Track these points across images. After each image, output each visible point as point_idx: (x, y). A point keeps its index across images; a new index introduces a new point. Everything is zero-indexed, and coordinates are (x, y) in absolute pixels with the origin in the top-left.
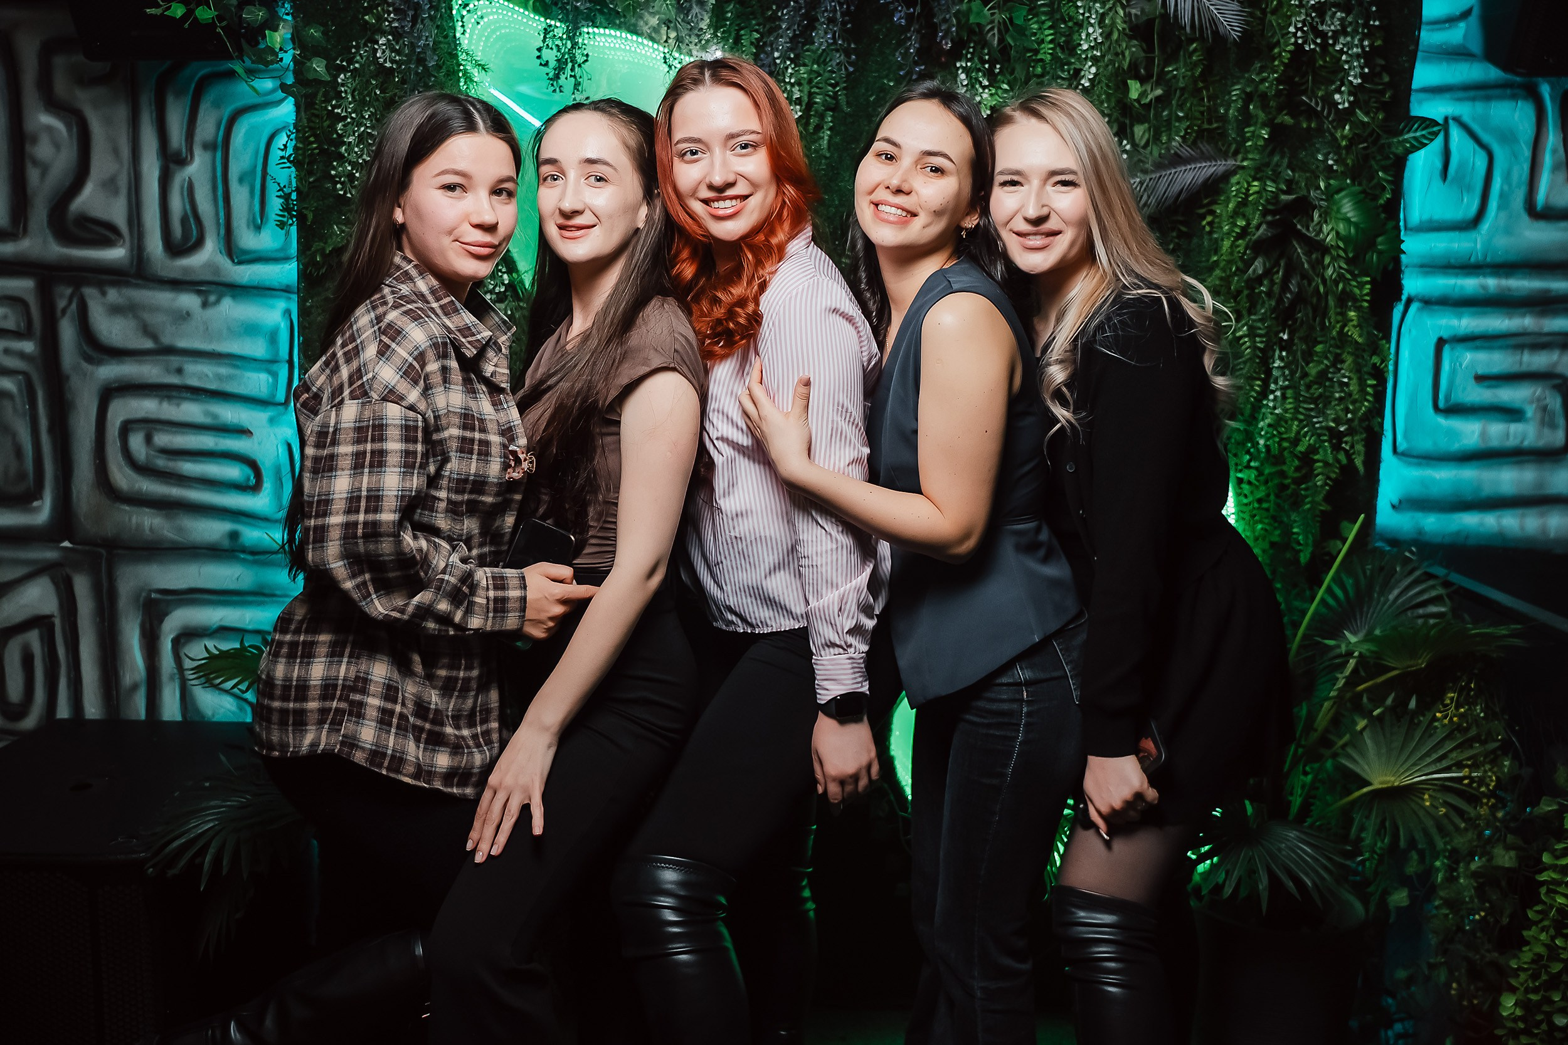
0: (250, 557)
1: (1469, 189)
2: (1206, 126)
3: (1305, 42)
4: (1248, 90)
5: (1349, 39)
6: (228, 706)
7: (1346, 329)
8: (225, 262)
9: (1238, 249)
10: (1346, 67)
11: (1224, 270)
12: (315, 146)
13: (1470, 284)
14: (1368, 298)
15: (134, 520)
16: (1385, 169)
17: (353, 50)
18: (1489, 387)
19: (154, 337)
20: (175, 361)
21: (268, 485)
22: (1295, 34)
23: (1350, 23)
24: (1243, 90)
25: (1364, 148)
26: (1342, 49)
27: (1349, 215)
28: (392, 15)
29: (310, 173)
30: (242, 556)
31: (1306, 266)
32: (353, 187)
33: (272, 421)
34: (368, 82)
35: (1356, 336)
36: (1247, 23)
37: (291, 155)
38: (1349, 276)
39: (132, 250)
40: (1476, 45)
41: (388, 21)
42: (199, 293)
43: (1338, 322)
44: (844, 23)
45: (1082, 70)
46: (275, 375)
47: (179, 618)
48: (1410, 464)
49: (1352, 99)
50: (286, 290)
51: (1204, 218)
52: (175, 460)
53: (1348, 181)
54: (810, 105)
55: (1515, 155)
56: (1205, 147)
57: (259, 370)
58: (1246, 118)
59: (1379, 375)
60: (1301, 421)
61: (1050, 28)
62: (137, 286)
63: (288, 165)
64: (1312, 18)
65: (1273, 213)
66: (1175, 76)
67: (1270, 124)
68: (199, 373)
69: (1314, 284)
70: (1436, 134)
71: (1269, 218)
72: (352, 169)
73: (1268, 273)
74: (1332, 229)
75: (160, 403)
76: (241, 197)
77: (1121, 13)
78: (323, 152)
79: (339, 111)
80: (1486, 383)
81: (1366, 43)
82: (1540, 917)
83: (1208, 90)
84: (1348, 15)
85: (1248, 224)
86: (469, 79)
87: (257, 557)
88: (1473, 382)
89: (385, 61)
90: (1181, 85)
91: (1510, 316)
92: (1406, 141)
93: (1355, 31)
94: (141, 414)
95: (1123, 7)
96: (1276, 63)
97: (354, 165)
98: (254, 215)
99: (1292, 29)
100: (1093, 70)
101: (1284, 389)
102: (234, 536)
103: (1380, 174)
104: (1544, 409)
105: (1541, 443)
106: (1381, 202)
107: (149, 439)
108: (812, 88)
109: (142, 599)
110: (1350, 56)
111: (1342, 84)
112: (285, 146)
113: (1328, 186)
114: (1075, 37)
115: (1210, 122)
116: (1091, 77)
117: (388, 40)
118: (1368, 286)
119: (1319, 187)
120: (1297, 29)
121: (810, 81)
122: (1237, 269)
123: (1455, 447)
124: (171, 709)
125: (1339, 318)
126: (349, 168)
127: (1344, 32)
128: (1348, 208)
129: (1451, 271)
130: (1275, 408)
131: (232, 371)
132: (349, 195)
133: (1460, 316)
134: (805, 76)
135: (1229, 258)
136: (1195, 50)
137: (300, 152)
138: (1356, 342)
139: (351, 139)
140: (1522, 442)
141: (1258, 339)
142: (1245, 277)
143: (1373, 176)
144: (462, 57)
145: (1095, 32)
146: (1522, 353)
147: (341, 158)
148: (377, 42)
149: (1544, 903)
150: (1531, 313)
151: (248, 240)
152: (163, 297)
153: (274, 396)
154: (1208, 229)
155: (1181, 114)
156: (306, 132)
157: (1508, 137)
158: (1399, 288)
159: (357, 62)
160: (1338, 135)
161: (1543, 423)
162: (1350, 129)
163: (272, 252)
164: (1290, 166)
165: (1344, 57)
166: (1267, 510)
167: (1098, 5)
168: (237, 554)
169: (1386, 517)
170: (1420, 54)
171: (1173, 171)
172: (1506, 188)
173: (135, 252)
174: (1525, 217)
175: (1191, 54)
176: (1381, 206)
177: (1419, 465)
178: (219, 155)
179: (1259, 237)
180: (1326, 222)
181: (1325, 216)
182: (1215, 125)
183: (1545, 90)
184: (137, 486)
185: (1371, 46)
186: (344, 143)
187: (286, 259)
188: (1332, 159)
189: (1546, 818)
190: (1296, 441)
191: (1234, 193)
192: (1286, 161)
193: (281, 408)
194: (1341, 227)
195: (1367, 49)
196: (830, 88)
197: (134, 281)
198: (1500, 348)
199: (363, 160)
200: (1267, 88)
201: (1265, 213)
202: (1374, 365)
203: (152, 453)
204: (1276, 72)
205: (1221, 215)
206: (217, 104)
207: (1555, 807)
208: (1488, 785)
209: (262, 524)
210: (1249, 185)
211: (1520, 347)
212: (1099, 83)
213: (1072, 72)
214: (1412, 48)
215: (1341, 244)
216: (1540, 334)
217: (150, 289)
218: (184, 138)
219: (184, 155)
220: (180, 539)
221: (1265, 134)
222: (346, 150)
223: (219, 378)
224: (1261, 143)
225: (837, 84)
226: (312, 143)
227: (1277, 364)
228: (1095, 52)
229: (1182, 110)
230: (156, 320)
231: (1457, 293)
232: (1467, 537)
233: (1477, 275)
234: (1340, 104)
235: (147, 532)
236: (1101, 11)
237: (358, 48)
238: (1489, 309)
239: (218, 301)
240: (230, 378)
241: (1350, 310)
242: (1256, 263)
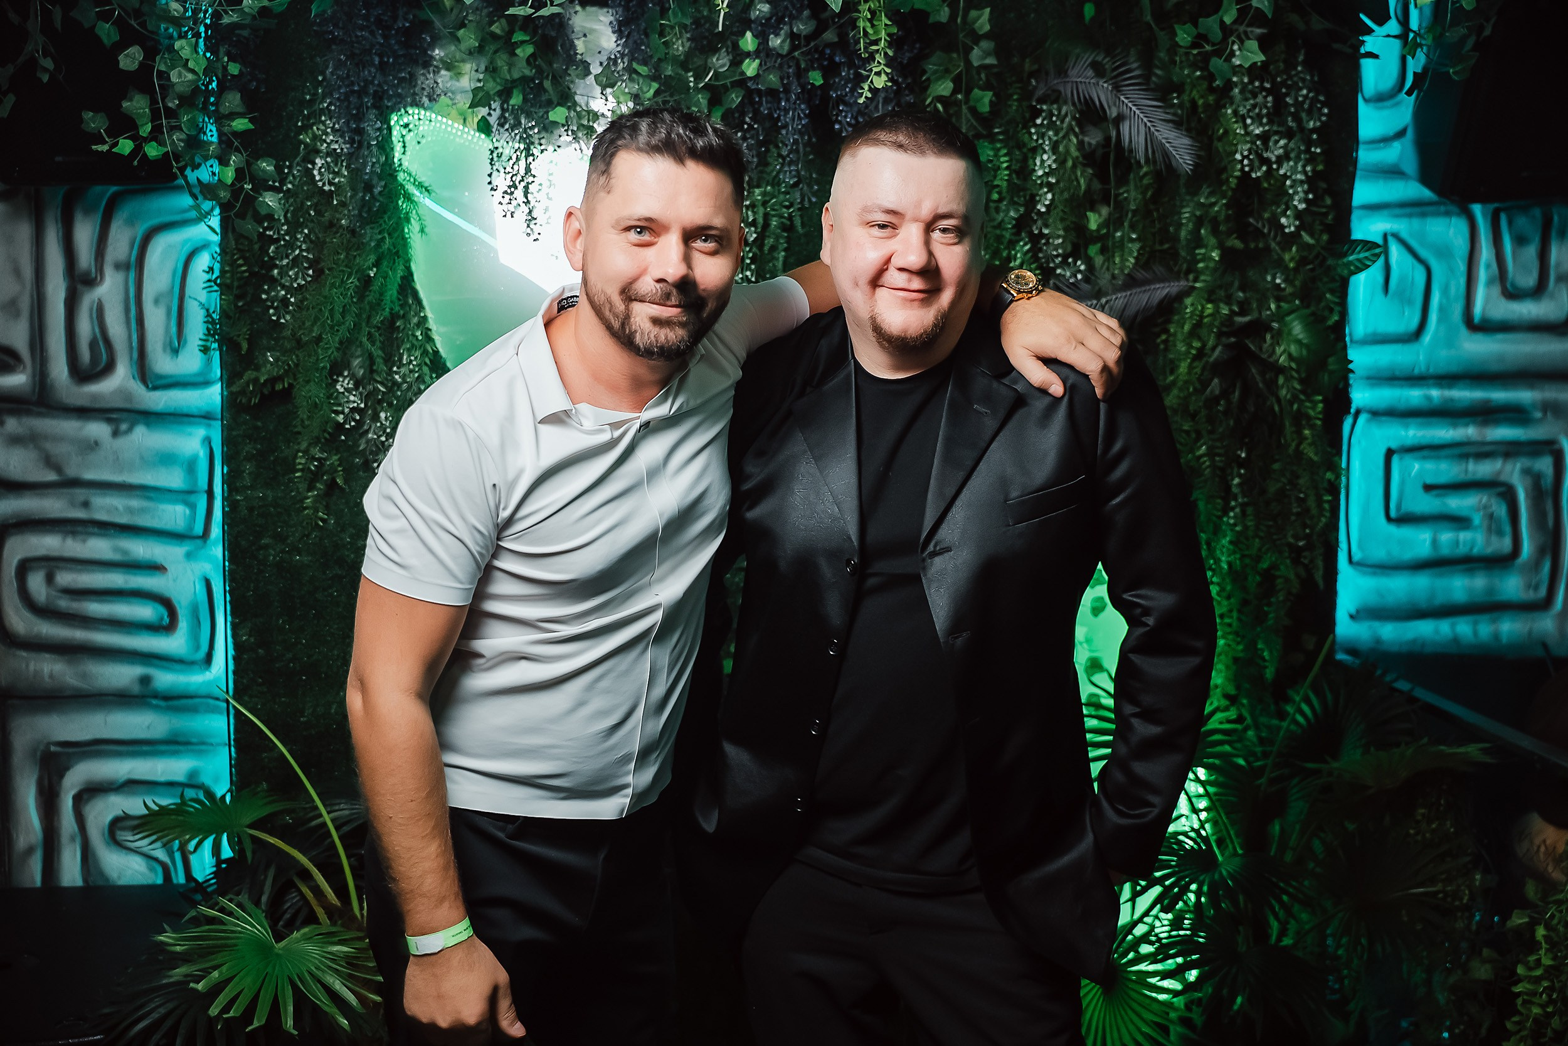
0: (162, 703)
1: (1410, 302)
2: (1158, 247)
3: (1251, 170)
4: (1198, 213)
5: (1291, 163)
6: (137, 867)
7: (1302, 447)
8: (138, 388)
9: (1195, 371)
10: (1291, 191)
11: (1181, 390)
12: (244, 268)
13: (1414, 396)
14: (1321, 416)
15: (32, 667)
16: (1332, 292)
17: (286, 171)
18: (1438, 496)
19: (58, 469)
20: (80, 494)
21: (183, 624)
22: (1241, 162)
23: (1293, 150)
24: (1193, 214)
25: (1312, 270)
26: (1286, 174)
27: (1301, 336)
28: (331, 137)
29: (238, 297)
30: (154, 702)
31: (1261, 385)
32: (288, 313)
33: (189, 555)
34: (303, 204)
35: (1312, 455)
36: (1199, 157)
37: (217, 278)
38: (1302, 397)
39: (34, 376)
40: (1410, 165)
41: (327, 143)
42: (109, 421)
43: (1293, 440)
44: (806, 154)
45: (1037, 195)
46: (193, 507)
47: (79, 775)
48: (1365, 574)
49: (1297, 223)
50: (207, 417)
51: (1159, 336)
52: (79, 600)
53: (1297, 302)
54: (766, 225)
55: (1452, 270)
56: (1159, 269)
57: (175, 502)
58: (1197, 241)
59: (1334, 490)
60: (1261, 538)
61: (1005, 155)
62: (40, 415)
63: (216, 288)
64: (1257, 146)
65: (1228, 335)
66: (1126, 198)
67: (1221, 246)
68: (108, 506)
69: (1268, 403)
70: (1378, 256)
71: (1224, 340)
72: (286, 294)
73: (1225, 394)
74: (1284, 351)
75: (64, 540)
76: (156, 320)
77: (1075, 140)
78: (253, 274)
79: (271, 233)
80: (1435, 492)
81: (1308, 168)
82: (1518, 1027)
83: (1157, 210)
84: (1290, 141)
85: (1204, 346)
86: (408, 197)
87: (171, 703)
88: (1421, 491)
89: (324, 184)
90: (1133, 207)
91: (1455, 426)
92: (1351, 263)
93: (1298, 159)
94: (42, 552)
95: (1076, 136)
96: (1224, 188)
97: (289, 290)
98: (171, 338)
99: (1238, 157)
100: (1049, 196)
101: (1243, 506)
102: (145, 680)
103: (1328, 296)
104: (1491, 516)
105: (1489, 551)
106: (1330, 322)
107: (50, 579)
108: (766, 209)
109: (39, 754)
110: (1294, 181)
111: (1287, 208)
112: (211, 269)
113: (1278, 307)
114: (1031, 162)
115: (1161, 243)
116: (1047, 203)
117: (326, 162)
118: (1321, 405)
119: (1269, 309)
120: (1244, 157)
121: (765, 204)
122: (1195, 389)
123: (1408, 555)
124: (71, 873)
125: (1295, 436)
126: (283, 293)
127: (1288, 159)
128: (1297, 329)
129: (1396, 382)
130: (1235, 525)
131: (144, 504)
132: (282, 321)
133: (1407, 427)
134: (759, 198)
135: (1186, 378)
136: (1146, 174)
137: (228, 275)
138: (1311, 459)
139: (285, 262)
140: (1471, 549)
141: (1217, 459)
142: (1203, 398)
143: (1321, 298)
144: (401, 177)
145: (1049, 159)
146: (1467, 462)
147: (273, 281)
148: (314, 164)
149: (1520, 1014)
150: (1475, 423)
151: (163, 364)
152: (69, 426)
153: (191, 528)
154: (1162, 346)
155: (1134, 236)
156: (235, 255)
157: (1444, 252)
158: (1348, 402)
159: (290, 183)
160: (1287, 257)
161: (1489, 530)
162: (1297, 251)
163: (190, 376)
164: (1242, 288)
165: (1288, 183)
166: (1230, 625)
167: (1051, 133)
168: (149, 700)
169: (1345, 627)
170: (1359, 173)
171: (1129, 293)
172: (1444, 301)
173: (37, 378)
174: (1463, 331)
175: (1142, 178)
176: (1330, 327)
177: (1374, 574)
178: (132, 275)
179: (1216, 359)
180: (1278, 344)
181: (1278, 336)
182: (1166, 246)
183: (1477, 209)
184: (35, 629)
185: (1313, 171)
186: (276, 266)
187: (207, 383)
188: (1280, 278)
189: (1518, 931)
190: (1258, 559)
191: (1187, 316)
192: (1236, 284)
193: (199, 542)
194: (1293, 349)
195: (1310, 174)
196: (785, 210)
197: (35, 409)
198: (1447, 457)
199: (298, 284)
200: (1217, 211)
201: (1220, 335)
202: (1329, 481)
203: (54, 593)
204: (1224, 197)
205: (1175, 335)
206: (131, 222)
207: (1526, 920)
208: (1461, 899)
209: (178, 666)
210: (1203, 307)
211: (1465, 457)
212: (1055, 208)
213: (1028, 197)
214: (1351, 169)
215: (1293, 365)
216: (1484, 443)
217: (53, 417)
218: (93, 257)
219: (93, 275)
220: (85, 686)
221: (1215, 255)
222: (278, 273)
223: (130, 511)
224: (1212, 265)
225: (791, 205)
226: (241, 265)
227: (1236, 481)
228: (1050, 179)
229: (1134, 232)
230: (58, 450)
231: (1402, 405)
232: (1423, 644)
233: (1421, 386)
234: (1286, 227)
235: (47, 679)
236: (1055, 138)
237: (290, 167)
238: (1434, 420)
239: (130, 430)
240: (142, 511)
241: (1304, 428)
242: (1213, 384)
